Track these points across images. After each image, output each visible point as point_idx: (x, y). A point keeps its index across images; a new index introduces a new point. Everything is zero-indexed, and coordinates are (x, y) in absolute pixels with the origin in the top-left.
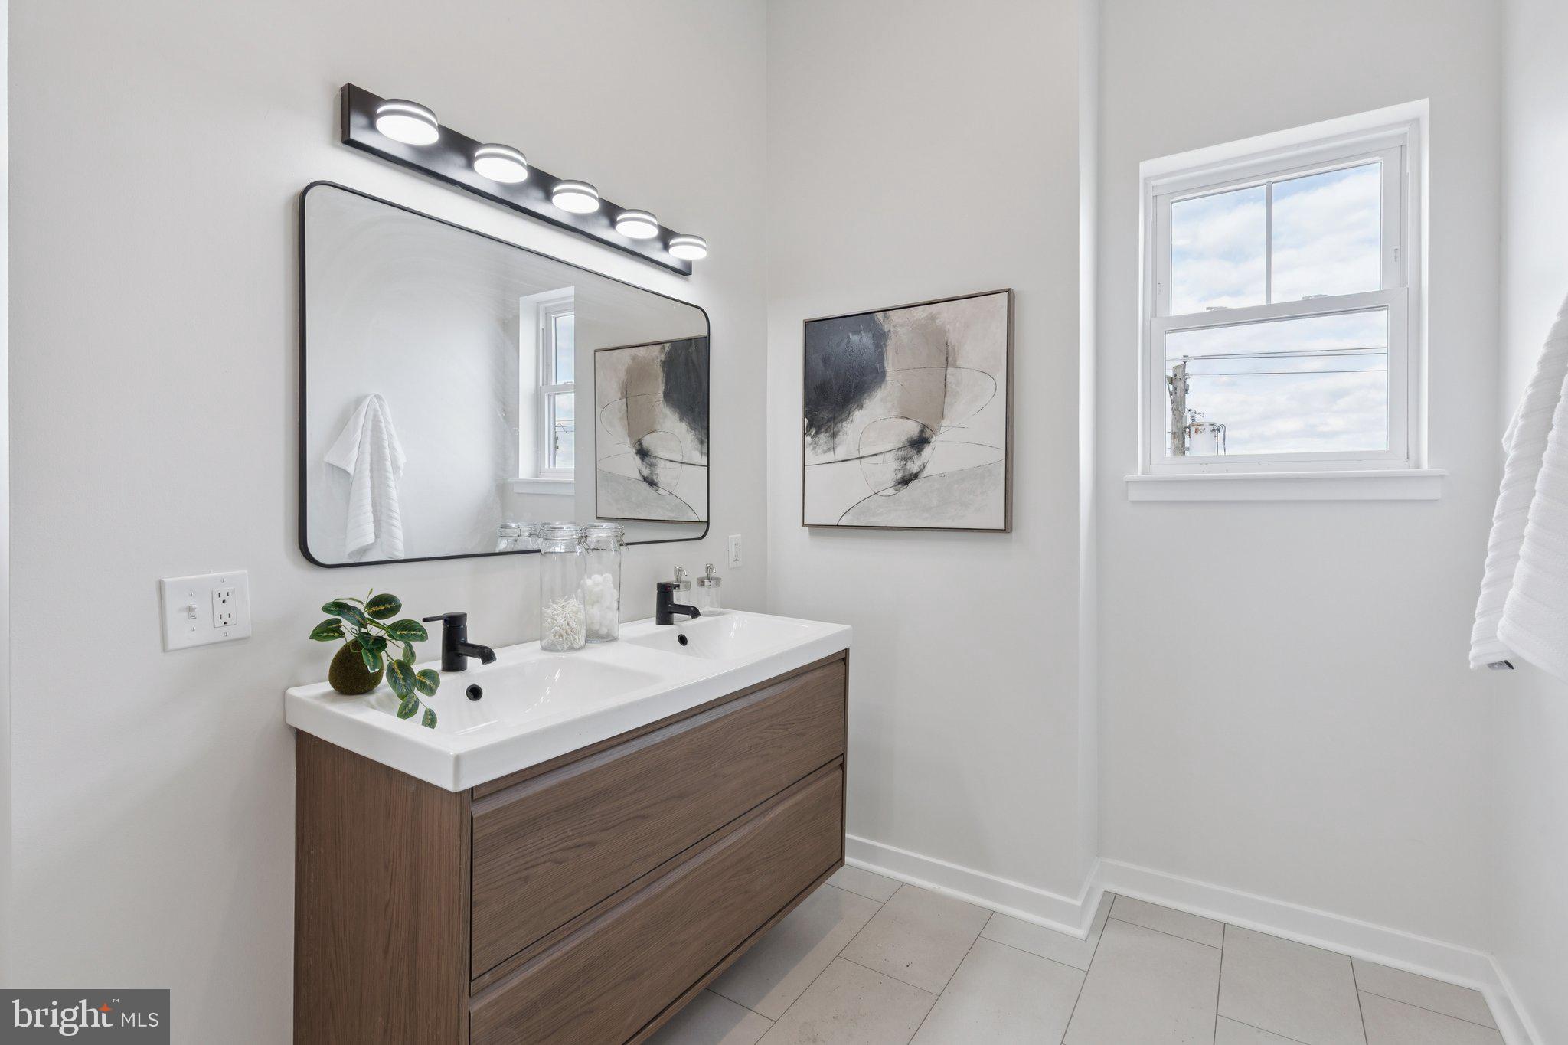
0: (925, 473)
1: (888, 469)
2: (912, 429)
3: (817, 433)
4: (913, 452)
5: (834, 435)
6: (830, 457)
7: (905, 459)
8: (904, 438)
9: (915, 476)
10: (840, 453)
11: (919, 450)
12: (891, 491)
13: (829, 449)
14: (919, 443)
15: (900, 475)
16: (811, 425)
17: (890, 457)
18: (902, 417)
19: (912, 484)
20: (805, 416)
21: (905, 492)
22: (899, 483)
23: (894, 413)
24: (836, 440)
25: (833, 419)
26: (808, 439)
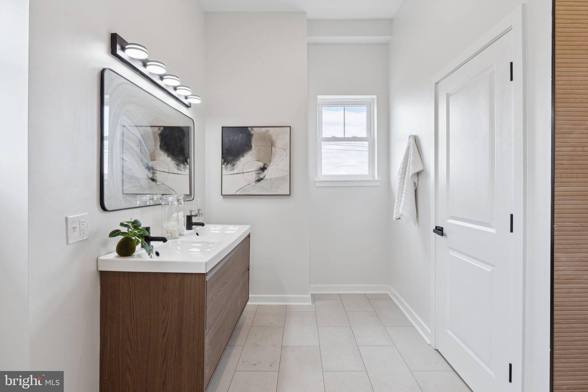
0: (265, 178)
1: (253, 177)
2: (261, 165)
3: (227, 164)
4: (261, 171)
5: (233, 165)
6: (232, 172)
7: (259, 174)
8: (258, 167)
9: (262, 179)
10: (236, 171)
11: (263, 171)
12: (254, 184)
13: (232, 170)
14: (263, 169)
15: (257, 179)
16: (225, 161)
17: (253, 173)
18: (258, 161)
19: (261, 182)
20: (222, 158)
21: (259, 184)
22: (257, 181)
23: (255, 159)
24: (234, 167)
25: (233, 160)
26: (224, 166)
